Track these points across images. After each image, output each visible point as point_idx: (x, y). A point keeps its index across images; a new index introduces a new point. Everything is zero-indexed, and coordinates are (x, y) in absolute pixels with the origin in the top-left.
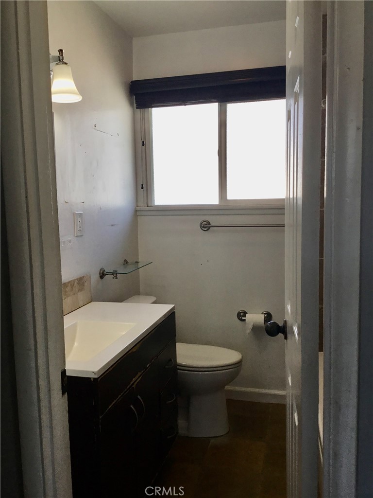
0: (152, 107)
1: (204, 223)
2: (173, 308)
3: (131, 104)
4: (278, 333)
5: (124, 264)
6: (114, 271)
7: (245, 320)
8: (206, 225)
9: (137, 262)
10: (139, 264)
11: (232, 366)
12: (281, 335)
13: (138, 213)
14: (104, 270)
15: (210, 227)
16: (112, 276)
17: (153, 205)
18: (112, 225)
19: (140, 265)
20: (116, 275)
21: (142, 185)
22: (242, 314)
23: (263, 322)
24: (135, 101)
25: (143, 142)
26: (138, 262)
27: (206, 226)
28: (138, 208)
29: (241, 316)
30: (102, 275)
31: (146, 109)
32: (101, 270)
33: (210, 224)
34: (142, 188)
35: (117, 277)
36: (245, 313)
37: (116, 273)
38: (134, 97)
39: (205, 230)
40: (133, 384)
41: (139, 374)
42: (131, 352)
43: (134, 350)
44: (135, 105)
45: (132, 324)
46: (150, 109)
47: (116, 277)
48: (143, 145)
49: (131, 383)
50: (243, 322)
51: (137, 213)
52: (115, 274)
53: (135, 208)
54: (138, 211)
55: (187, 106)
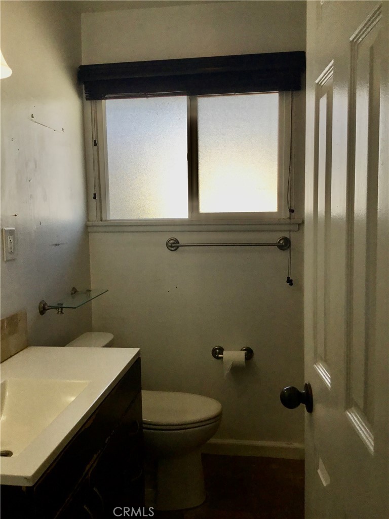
0: (106, 99)
1: (172, 241)
2: (138, 353)
3: (80, 95)
4: (299, 404)
5: (72, 294)
6: (58, 304)
7: (222, 358)
8: (174, 243)
9: (89, 291)
10: (91, 292)
11: (211, 421)
12: (303, 407)
13: (90, 230)
14: (46, 304)
15: (178, 247)
16: (56, 311)
17: (108, 219)
18: (56, 245)
19: (93, 295)
20: (62, 309)
21: (95, 194)
22: (218, 351)
23: (244, 360)
24: (84, 91)
25: (95, 141)
26: (91, 291)
27: (174, 245)
28: (90, 223)
29: (217, 353)
30: (43, 310)
31: (98, 101)
32: (41, 303)
33: (178, 243)
34: (95, 198)
35: (63, 311)
36: (221, 350)
37: (62, 308)
38: (84, 86)
39: (173, 250)
40: (87, 474)
41: (95, 456)
42: (83, 429)
43: (87, 426)
44: (84, 95)
45: (84, 382)
46: (103, 100)
47: (61, 312)
48: (95, 144)
49: (84, 474)
50: (219, 361)
51: (87, 229)
52: (60, 308)
53: (86, 223)
54: (90, 226)
55: (149, 98)
